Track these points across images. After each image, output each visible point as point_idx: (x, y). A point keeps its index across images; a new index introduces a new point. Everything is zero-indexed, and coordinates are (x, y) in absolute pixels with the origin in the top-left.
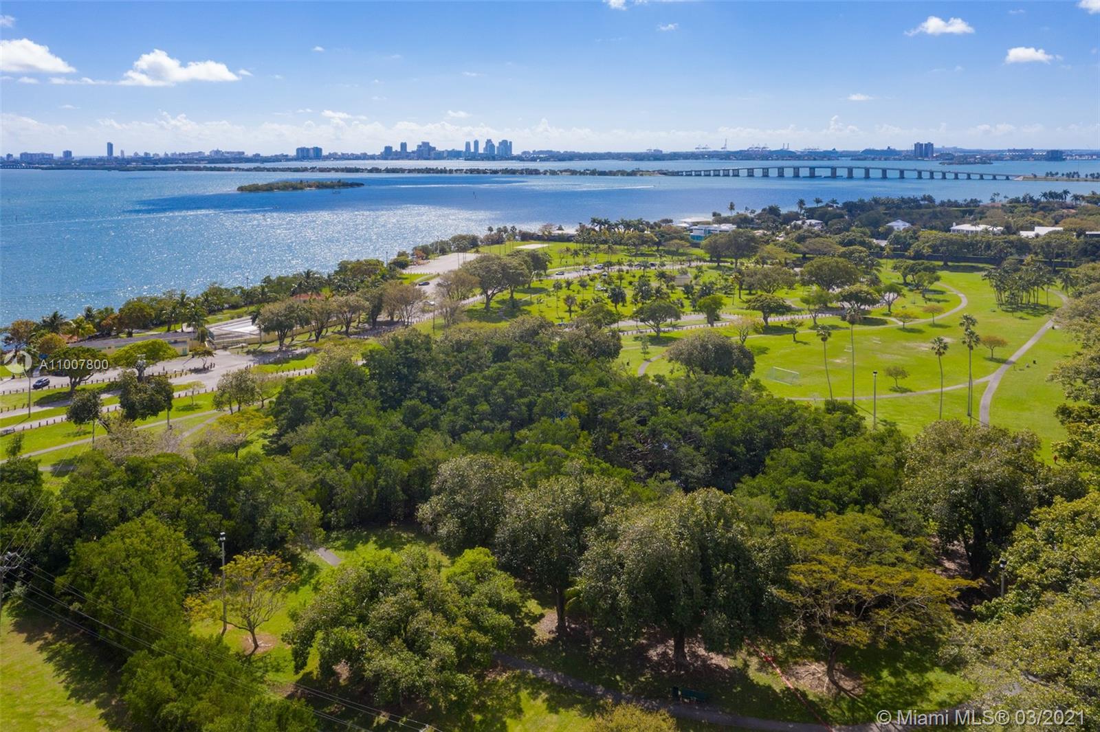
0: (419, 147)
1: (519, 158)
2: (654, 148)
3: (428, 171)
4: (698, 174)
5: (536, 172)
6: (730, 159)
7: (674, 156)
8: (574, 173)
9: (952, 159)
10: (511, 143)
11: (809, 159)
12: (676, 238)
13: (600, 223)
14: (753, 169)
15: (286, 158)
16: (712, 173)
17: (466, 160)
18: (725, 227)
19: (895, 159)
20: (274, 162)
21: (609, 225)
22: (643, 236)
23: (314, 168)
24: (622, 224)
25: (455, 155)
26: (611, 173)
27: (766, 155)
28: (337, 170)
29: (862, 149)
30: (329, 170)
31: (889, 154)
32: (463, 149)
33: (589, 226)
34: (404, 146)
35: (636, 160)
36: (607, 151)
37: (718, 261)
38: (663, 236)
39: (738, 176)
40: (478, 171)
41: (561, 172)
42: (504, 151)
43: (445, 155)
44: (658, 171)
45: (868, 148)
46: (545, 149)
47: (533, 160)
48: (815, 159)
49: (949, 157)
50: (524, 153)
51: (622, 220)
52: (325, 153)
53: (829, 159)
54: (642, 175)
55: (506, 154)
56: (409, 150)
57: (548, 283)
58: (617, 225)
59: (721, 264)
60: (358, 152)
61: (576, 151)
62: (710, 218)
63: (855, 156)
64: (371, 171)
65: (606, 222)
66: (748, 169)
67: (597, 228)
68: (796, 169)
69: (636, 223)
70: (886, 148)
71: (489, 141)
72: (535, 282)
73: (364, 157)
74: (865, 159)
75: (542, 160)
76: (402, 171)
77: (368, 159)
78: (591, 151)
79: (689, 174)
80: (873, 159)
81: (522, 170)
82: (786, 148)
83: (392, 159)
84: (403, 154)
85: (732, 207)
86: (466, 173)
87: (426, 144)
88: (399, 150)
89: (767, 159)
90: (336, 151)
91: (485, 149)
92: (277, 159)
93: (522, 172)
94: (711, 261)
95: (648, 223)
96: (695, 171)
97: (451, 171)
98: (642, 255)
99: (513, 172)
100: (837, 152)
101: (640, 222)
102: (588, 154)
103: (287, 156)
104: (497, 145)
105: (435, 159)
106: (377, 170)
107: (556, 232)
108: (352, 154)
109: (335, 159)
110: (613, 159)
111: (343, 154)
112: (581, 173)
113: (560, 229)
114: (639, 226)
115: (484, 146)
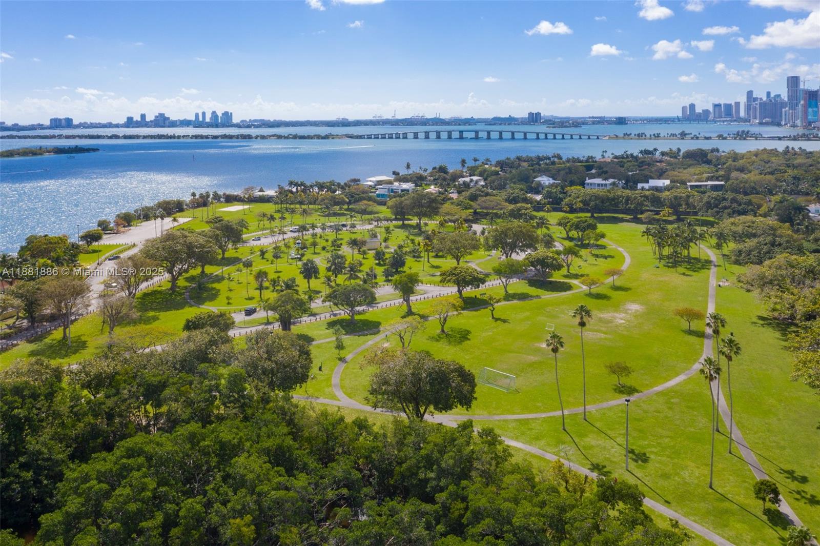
0: (156, 117)
1: (238, 126)
2: (342, 117)
3: (160, 137)
4: (376, 137)
5: (249, 137)
6: (399, 125)
7: (357, 123)
8: (279, 137)
9: (554, 124)
10: (231, 113)
11: (455, 125)
12: (364, 199)
13: (296, 185)
14: (417, 133)
15: (41, 127)
16: (387, 136)
17: (194, 127)
18: (405, 186)
19: (515, 124)
20: (29, 130)
21: (305, 187)
22: (335, 198)
23: (61, 135)
24: (316, 185)
25: (186, 123)
26: (309, 137)
27: (424, 122)
28: (80, 137)
29: (491, 116)
30: (73, 137)
31: (510, 120)
32: (193, 119)
33: (287, 188)
34: (143, 116)
35: (329, 126)
36: (306, 120)
37: (403, 219)
38: (353, 197)
39: (406, 138)
40: (202, 137)
41: (270, 136)
42: (226, 120)
43: (178, 123)
44: (346, 135)
45: (495, 116)
46: (259, 119)
47: (249, 127)
48: (460, 125)
49: (551, 122)
50: (242, 121)
51: (316, 182)
52: (75, 122)
53: (469, 125)
54: (333, 138)
55: (228, 122)
56: (148, 119)
57: (242, 252)
58: (312, 186)
59: (406, 222)
60: (104, 121)
61: (283, 120)
62: (391, 178)
63: (487, 122)
64: (111, 137)
65: (302, 184)
66: (414, 133)
67: (294, 190)
68: (450, 133)
69: (328, 184)
70: (508, 116)
71: (214, 113)
72: (231, 251)
73: (110, 125)
74: (494, 124)
75: (256, 127)
76: (138, 137)
77: (112, 127)
78: (294, 120)
79: (369, 137)
80: (500, 124)
81: (238, 135)
82: (438, 116)
83: (133, 127)
84: (143, 123)
85: (408, 167)
86: (191, 138)
87: (162, 115)
88: (139, 119)
89: (426, 125)
90: (87, 121)
91: (211, 119)
92: (32, 128)
93: (237, 137)
94: (396, 219)
95: (339, 184)
96: (374, 135)
97: (179, 137)
98: (335, 214)
99: (231, 137)
100: (474, 119)
101: (332, 183)
102: (292, 122)
103: (42, 125)
104: (220, 115)
105: (169, 127)
106: (116, 137)
107: (258, 194)
108: (100, 124)
109: (84, 127)
110: (311, 125)
111: (91, 123)
112: (287, 138)
113: (261, 190)
114: (330, 187)
115: (210, 116)
